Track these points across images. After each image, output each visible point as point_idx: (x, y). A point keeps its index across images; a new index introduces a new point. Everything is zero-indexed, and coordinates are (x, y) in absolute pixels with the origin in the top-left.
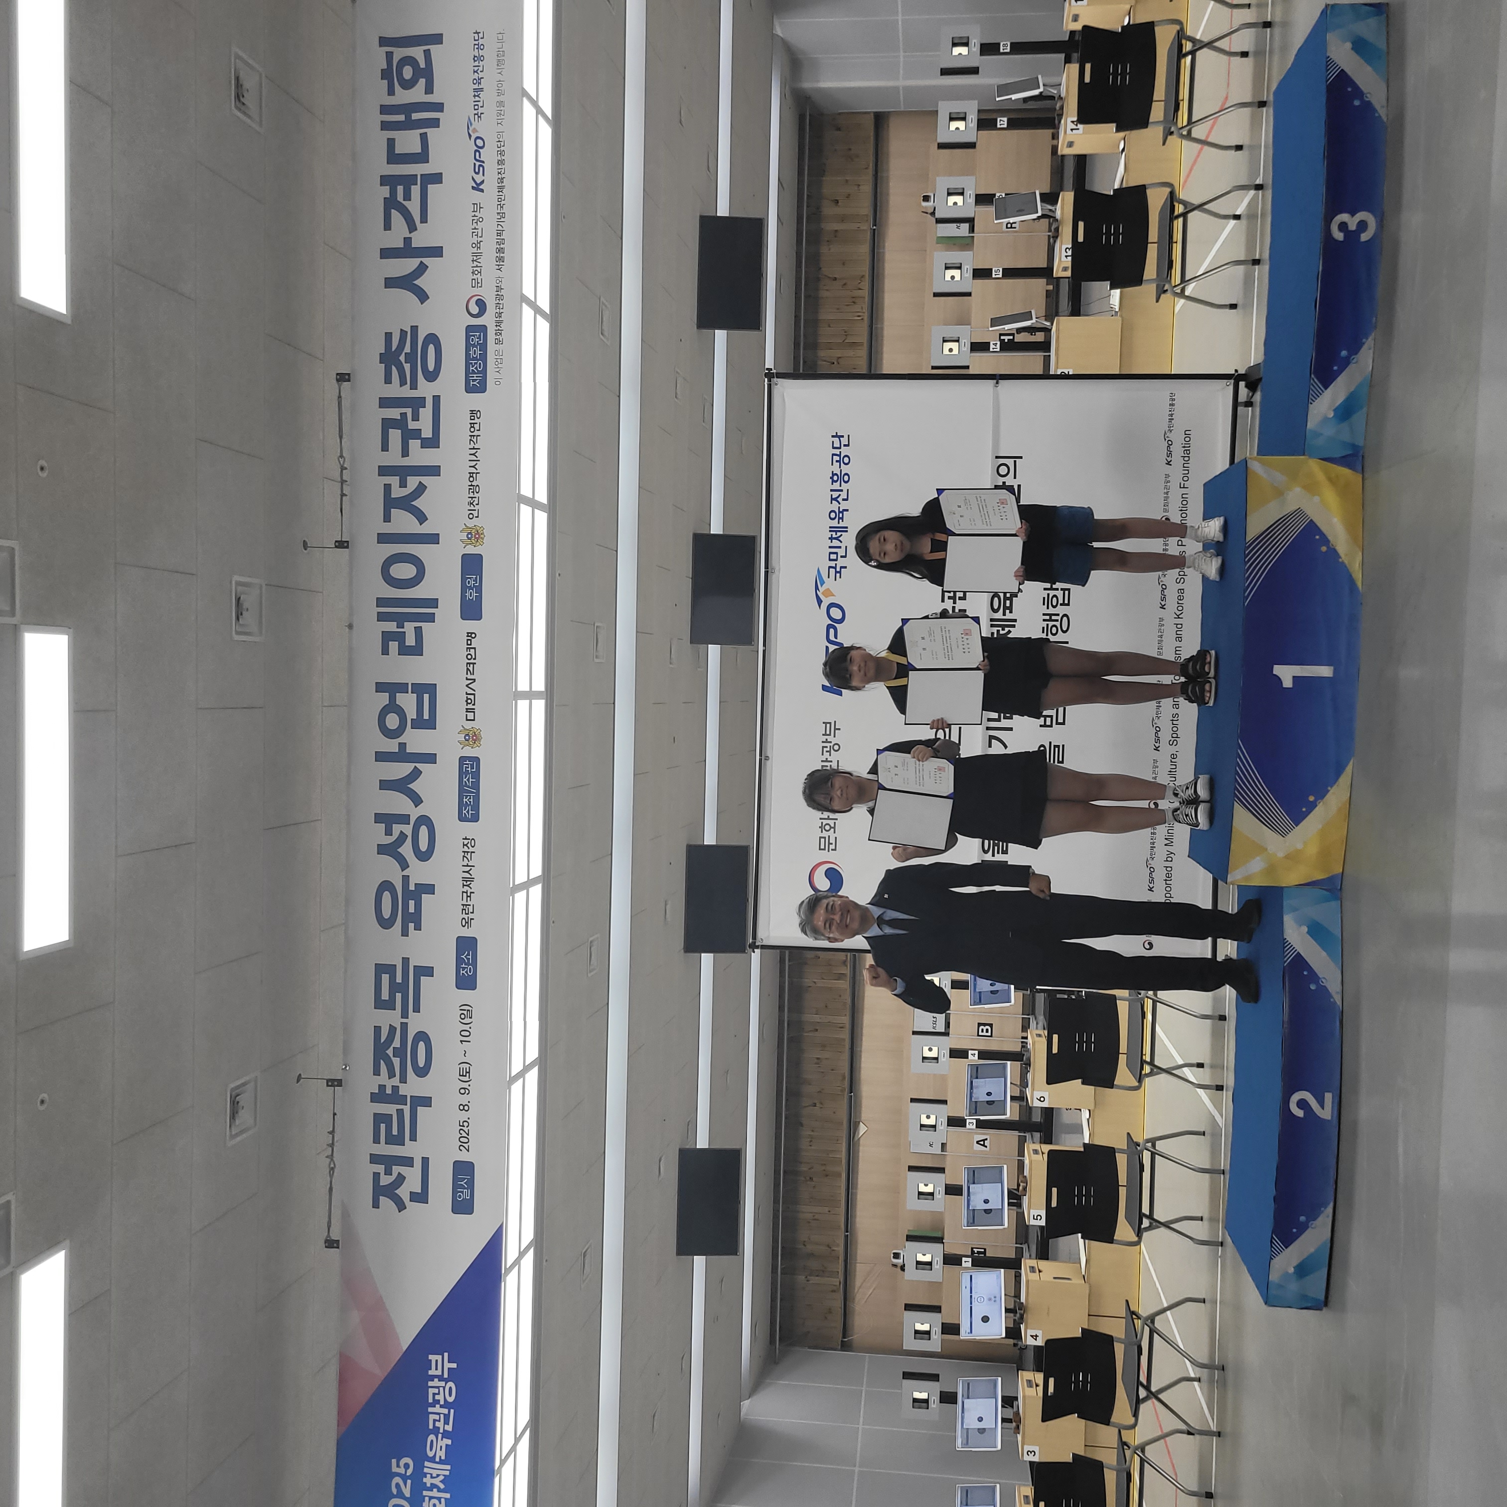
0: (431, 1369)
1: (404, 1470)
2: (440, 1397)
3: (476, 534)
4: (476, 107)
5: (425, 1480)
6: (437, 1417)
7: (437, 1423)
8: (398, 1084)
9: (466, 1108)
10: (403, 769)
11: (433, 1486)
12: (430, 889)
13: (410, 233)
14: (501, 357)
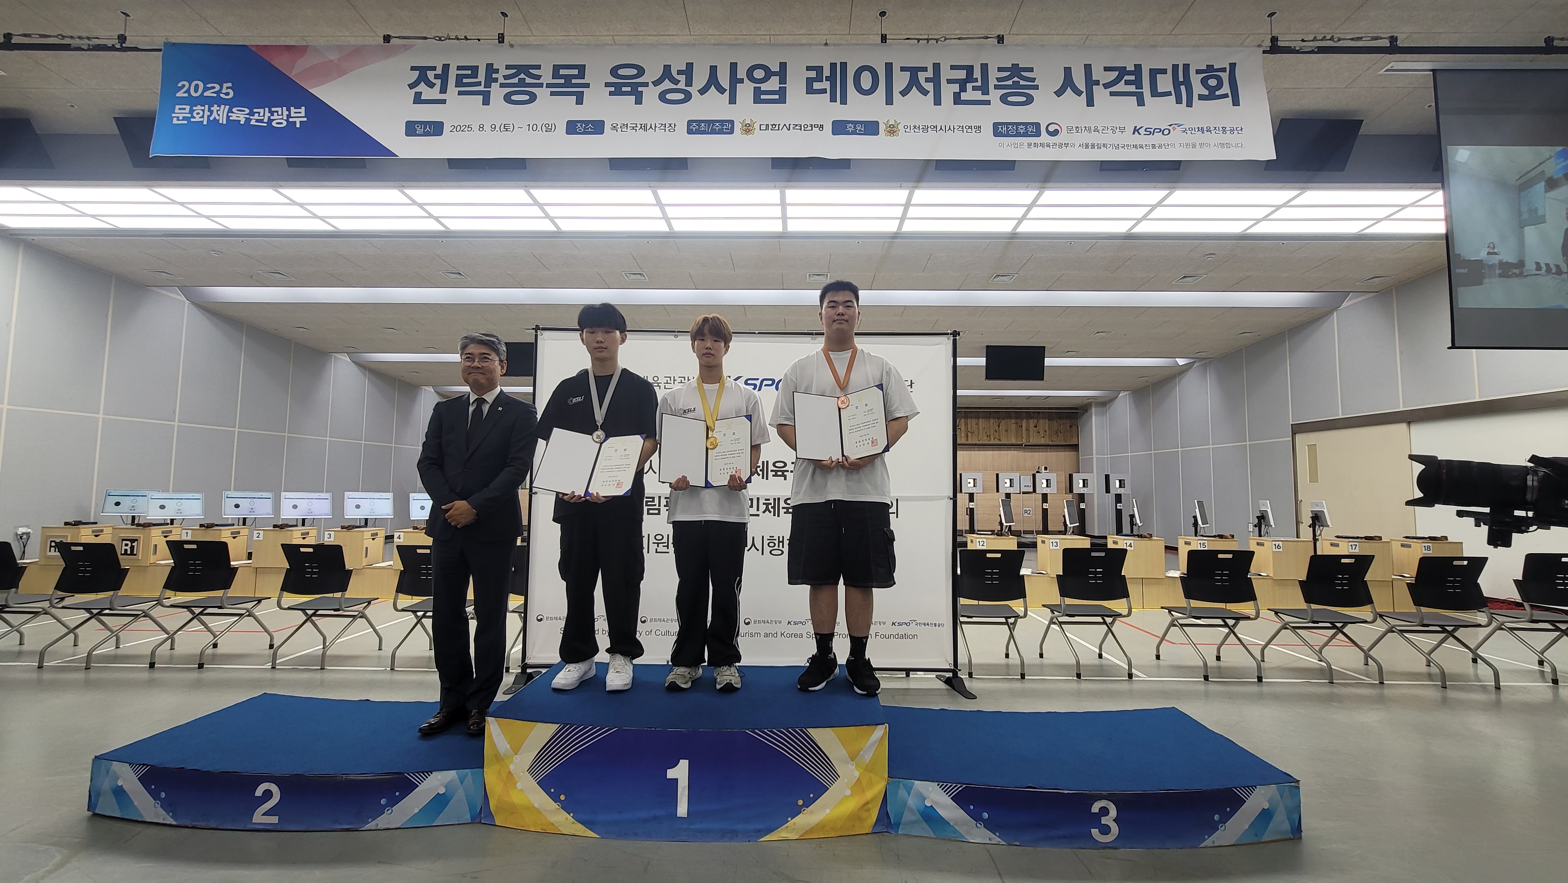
0: (295, 108)
1: (224, 92)
2: (275, 116)
3: (893, 131)
4: (1191, 129)
5: (215, 106)
6: (263, 114)
7: (258, 114)
8: (499, 82)
9: (481, 129)
10: (724, 80)
11: (211, 112)
12: (639, 101)
13: (1103, 84)
14: (1019, 147)
